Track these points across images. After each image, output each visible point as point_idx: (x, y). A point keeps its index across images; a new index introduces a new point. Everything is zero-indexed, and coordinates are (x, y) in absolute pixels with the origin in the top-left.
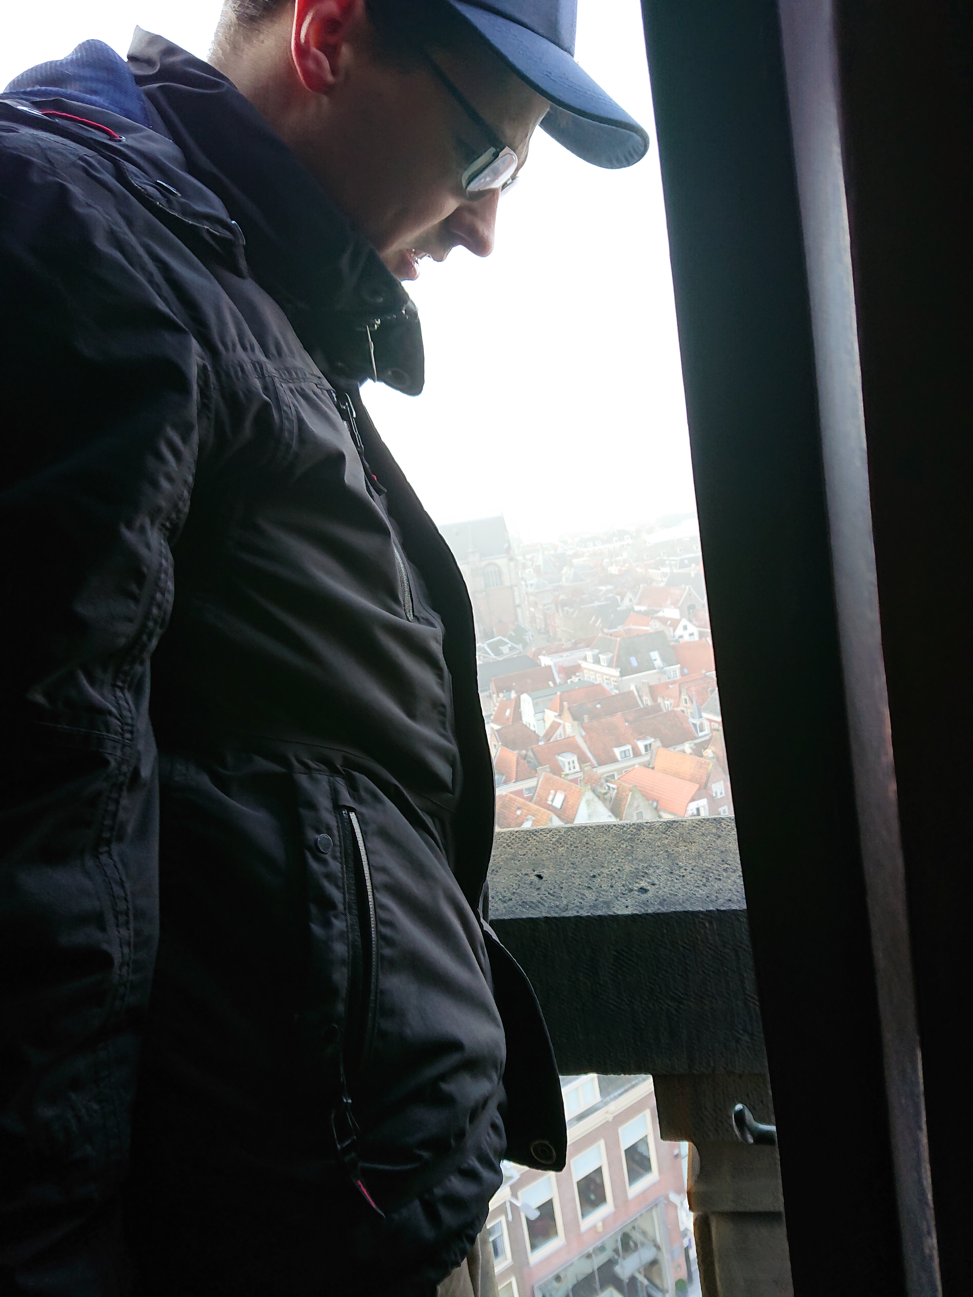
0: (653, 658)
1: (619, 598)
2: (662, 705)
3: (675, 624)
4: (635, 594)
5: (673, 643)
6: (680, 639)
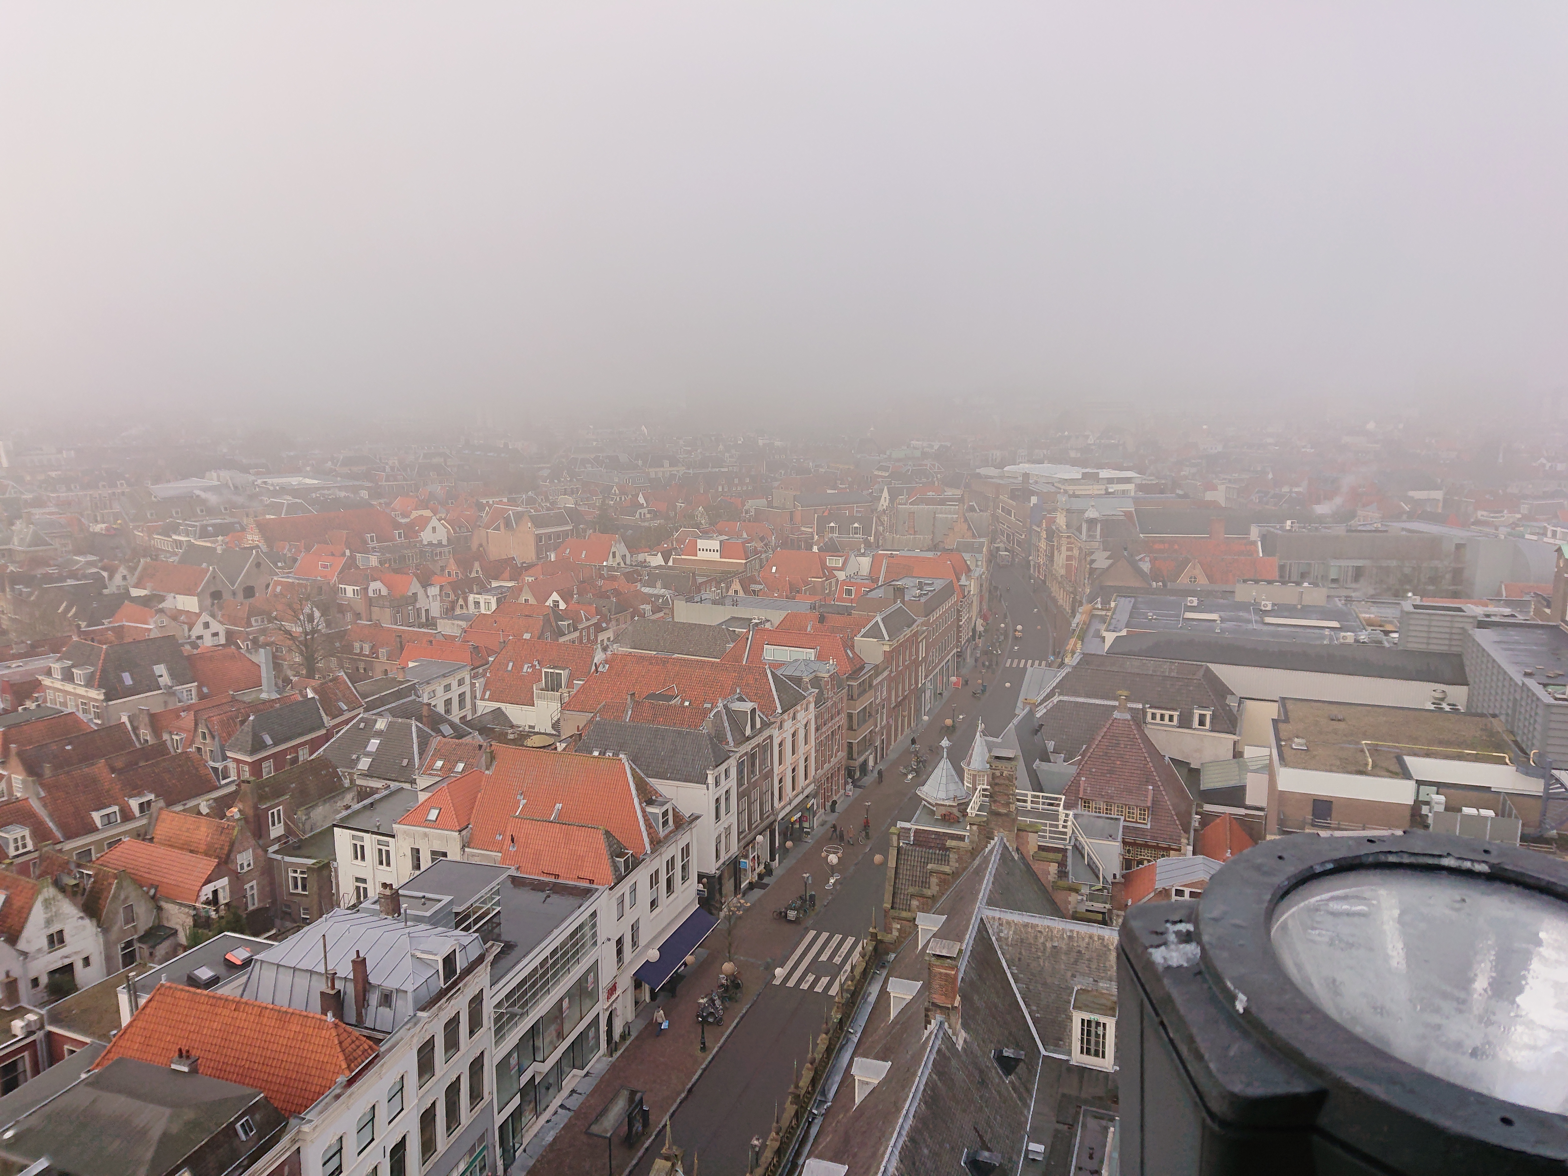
0: (158, 673)
1: (105, 574)
2: (169, 743)
3: (191, 618)
4: (132, 570)
5: (188, 647)
6: (199, 641)
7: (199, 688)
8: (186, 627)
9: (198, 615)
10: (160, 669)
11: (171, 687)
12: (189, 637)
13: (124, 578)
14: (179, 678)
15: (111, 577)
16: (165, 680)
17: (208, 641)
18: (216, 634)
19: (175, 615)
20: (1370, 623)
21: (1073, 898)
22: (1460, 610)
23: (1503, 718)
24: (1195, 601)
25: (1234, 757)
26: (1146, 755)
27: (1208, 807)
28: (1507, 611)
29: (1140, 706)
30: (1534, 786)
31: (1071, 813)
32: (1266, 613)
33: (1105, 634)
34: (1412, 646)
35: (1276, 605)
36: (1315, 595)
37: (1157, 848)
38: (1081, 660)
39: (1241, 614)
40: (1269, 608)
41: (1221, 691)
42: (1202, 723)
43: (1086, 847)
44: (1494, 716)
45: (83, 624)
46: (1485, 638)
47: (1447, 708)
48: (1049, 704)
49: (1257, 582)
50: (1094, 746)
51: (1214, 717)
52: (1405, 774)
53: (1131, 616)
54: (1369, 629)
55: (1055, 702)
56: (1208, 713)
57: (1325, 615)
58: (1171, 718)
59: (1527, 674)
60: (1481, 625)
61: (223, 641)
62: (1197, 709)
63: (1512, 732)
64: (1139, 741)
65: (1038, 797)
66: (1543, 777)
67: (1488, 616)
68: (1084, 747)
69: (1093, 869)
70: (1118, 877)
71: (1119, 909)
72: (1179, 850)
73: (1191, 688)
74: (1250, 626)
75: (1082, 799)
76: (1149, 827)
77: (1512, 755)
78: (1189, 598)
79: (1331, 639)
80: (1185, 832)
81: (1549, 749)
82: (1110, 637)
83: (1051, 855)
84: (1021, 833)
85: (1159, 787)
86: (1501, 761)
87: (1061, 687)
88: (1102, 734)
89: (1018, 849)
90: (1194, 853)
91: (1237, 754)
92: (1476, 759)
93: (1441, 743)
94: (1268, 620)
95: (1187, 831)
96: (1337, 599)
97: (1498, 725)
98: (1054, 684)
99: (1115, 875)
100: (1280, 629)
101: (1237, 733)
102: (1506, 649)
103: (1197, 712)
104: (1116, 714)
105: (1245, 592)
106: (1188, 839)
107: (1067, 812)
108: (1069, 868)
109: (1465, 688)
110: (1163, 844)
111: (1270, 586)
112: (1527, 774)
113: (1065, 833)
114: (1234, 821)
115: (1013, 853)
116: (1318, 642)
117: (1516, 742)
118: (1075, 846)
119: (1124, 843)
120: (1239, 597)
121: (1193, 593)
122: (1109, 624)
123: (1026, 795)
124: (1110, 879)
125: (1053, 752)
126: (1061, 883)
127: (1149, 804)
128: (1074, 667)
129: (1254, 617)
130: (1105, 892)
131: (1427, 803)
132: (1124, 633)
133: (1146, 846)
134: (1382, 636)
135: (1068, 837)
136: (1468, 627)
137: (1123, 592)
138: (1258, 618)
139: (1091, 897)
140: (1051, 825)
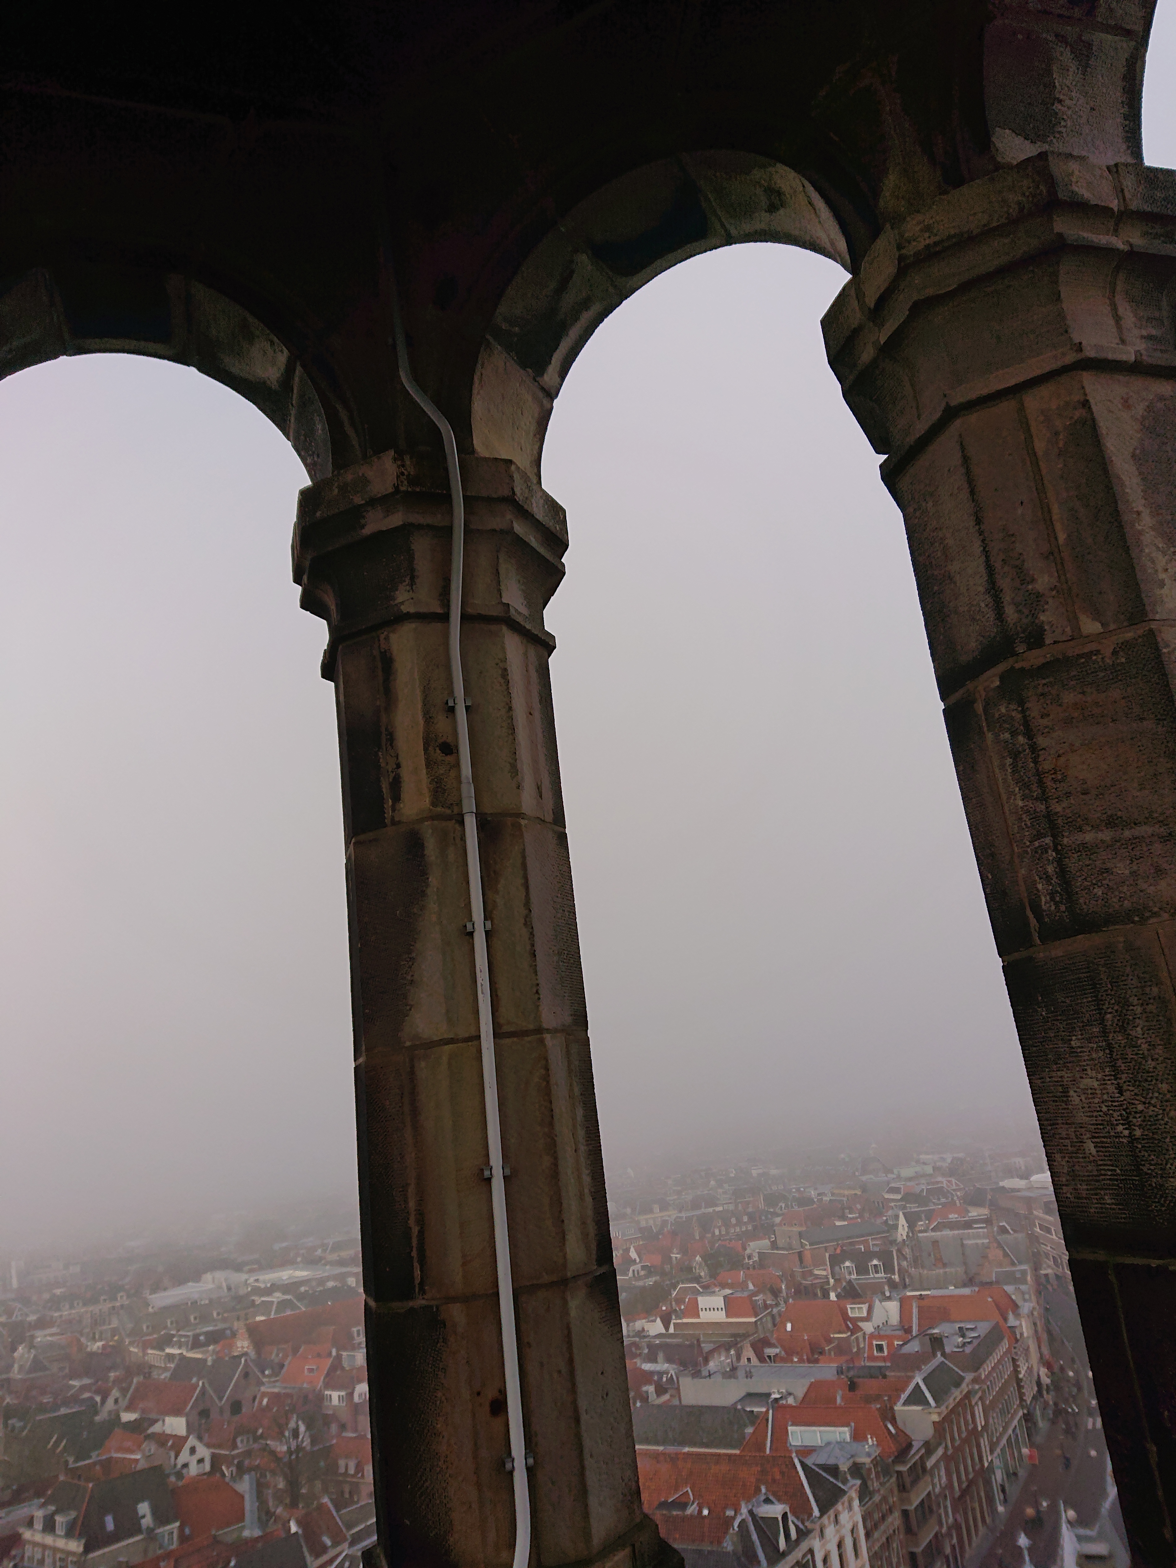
0: (141, 1513)
1: (98, 1399)
3: (178, 1443)
4: (124, 1391)
5: (173, 1479)
6: (185, 1471)
7: (181, 1529)
8: (172, 1454)
9: (185, 1439)
10: (144, 1508)
11: (153, 1530)
12: (175, 1465)
13: (116, 1401)
14: (161, 1518)
15: (103, 1401)
16: (147, 1521)
17: (194, 1470)
18: (201, 1461)
19: (162, 1439)
45: (71, 1460)
61: (207, 1467)
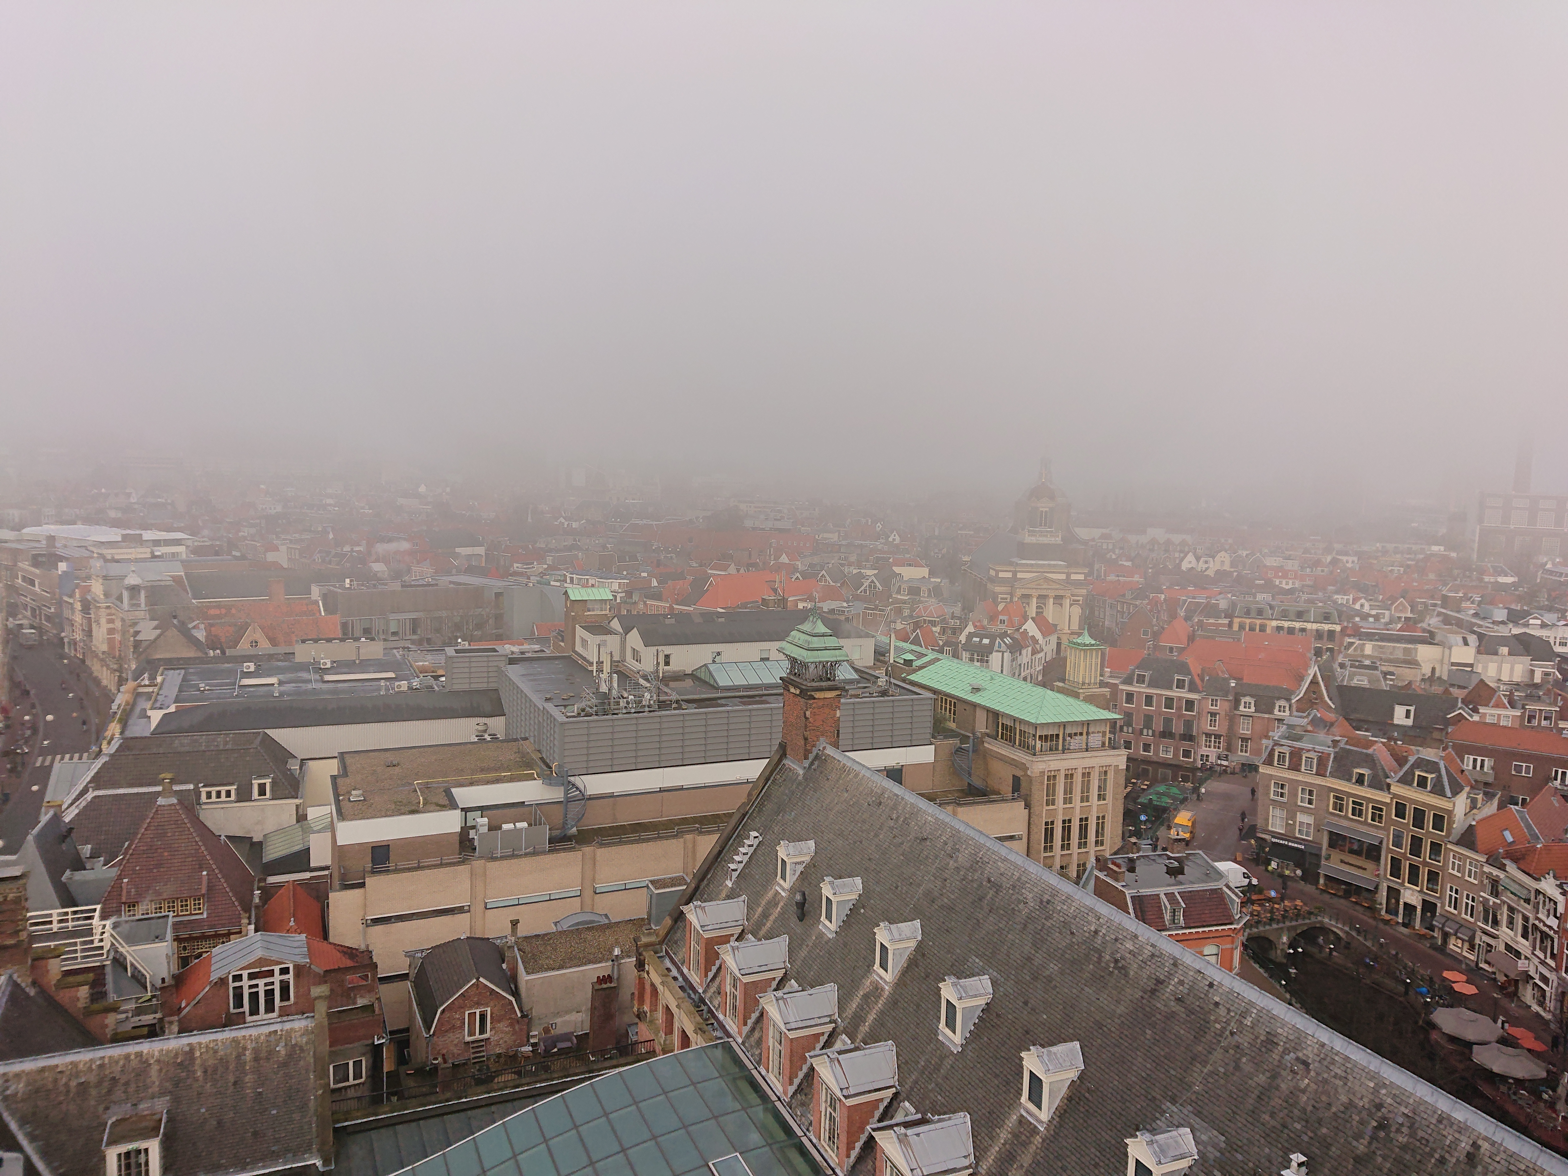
20: (423, 670)
21: (111, 1019)
22: (495, 650)
23: (532, 739)
24: (252, 667)
25: (298, 821)
26: (197, 839)
27: (272, 879)
28: (537, 647)
29: (191, 787)
30: (556, 794)
31: (108, 923)
32: (326, 671)
33: (149, 713)
34: (456, 687)
35: (335, 662)
36: (373, 650)
37: (217, 936)
38: (120, 746)
39: (300, 675)
40: (329, 666)
41: (282, 755)
42: (262, 792)
43: (129, 958)
44: (526, 739)
46: (514, 672)
47: (488, 738)
48: (82, 803)
49: (316, 641)
50: (136, 841)
51: (274, 784)
52: (452, 804)
53: (180, 690)
54: (421, 675)
55: (89, 799)
56: (268, 781)
57: (382, 666)
58: (228, 794)
59: (547, 700)
60: (512, 661)
62: (255, 779)
63: (539, 751)
64: (188, 825)
65: (66, 914)
66: (563, 784)
67: (522, 653)
68: (127, 844)
69: (139, 979)
70: (166, 980)
71: (172, 1015)
72: (240, 932)
73: (248, 758)
74: (309, 686)
75: (125, 903)
76: (205, 916)
77: (539, 770)
78: (245, 664)
79: (387, 689)
80: (246, 912)
81: (567, 760)
82: (156, 716)
83: (80, 978)
84: (36, 962)
85: (214, 870)
86: (530, 778)
87: (98, 781)
88: (145, 826)
89: (34, 983)
90: (256, 931)
91: (301, 818)
92: (511, 779)
93: (482, 770)
94: (328, 678)
95: (247, 910)
96: (395, 651)
97: (528, 747)
98: (88, 779)
99: (163, 980)
100: (340, 685)
101: (299, 796)
102: (532, 680)
103: (256, 783)
104: (161, 801)
105: (304, 653)
106: (249, 918)
107: (103, 923)
108: (110, 986)
109: (503, 718)
110: (223, 930)
111: (329, 644)
112: (550, 784)
113: (102, 948)
114: (299, 888)
115: (27, 990)
116: (375, 694)
117: (542, 759)
118: (115, 960)
119: (177, 939)
120: (298, 659)
121: (249, 658)
122: (156, 701)
123: (51, 915)
124: (159, 984)
125: (90, 857)
126: (96, 1006)
127: (204, 891)
128: (112, 756)
129: (313, 676)
130: (154, 1002)
131: (473, 827)
132: (172, 709)
133: (204, 937)
134: (432, 681)
135: (105, 951)
136: (502, 664)
137: (171, 664)
138: (318, 677)
139: (139, 1011)
140: (85, 943)
